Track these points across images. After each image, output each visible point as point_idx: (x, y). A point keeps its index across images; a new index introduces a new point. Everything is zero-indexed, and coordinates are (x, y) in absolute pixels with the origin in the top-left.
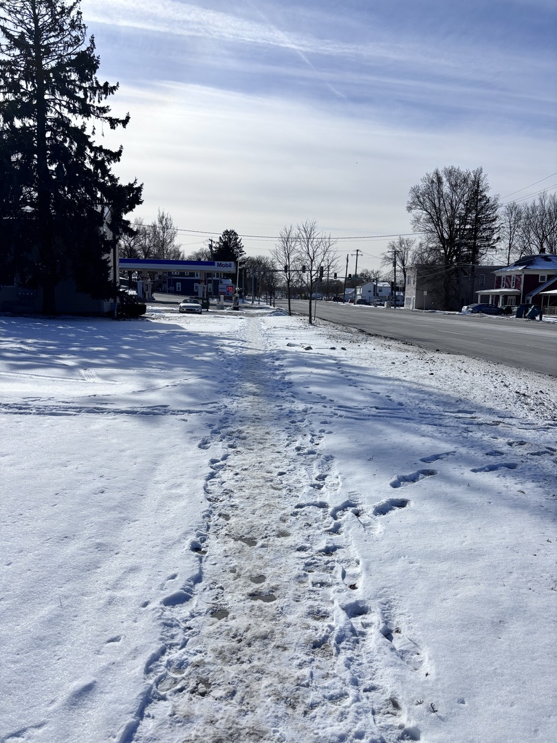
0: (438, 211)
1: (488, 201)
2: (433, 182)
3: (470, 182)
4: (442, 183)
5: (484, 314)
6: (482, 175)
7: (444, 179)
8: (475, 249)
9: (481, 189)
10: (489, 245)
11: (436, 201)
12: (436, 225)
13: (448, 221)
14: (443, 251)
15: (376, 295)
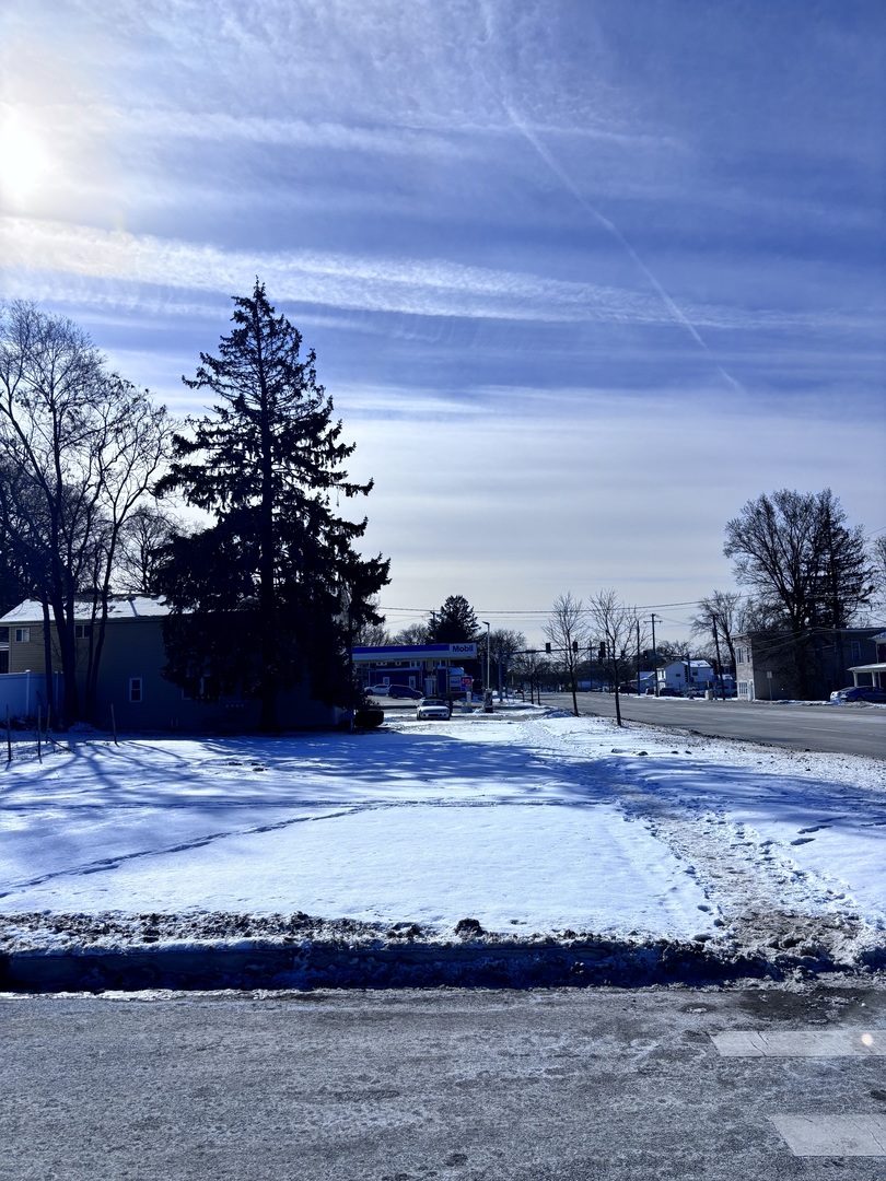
0: (773, 554)
1: (847, 535)
2: (759, 513)
3: (814, 510)
4: (773, 513)
5: (867, 703)
6: (832, 500)
7: (776, 508)
8: (838, 607)
9: (832, 519)
10: (858, 599)
11: (768, 539)
12: (773, 573)
13: (789, 567)
14: (787, 611)
15: (690, 681)
